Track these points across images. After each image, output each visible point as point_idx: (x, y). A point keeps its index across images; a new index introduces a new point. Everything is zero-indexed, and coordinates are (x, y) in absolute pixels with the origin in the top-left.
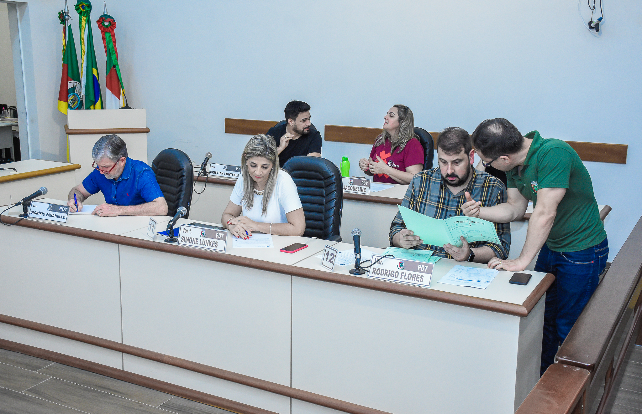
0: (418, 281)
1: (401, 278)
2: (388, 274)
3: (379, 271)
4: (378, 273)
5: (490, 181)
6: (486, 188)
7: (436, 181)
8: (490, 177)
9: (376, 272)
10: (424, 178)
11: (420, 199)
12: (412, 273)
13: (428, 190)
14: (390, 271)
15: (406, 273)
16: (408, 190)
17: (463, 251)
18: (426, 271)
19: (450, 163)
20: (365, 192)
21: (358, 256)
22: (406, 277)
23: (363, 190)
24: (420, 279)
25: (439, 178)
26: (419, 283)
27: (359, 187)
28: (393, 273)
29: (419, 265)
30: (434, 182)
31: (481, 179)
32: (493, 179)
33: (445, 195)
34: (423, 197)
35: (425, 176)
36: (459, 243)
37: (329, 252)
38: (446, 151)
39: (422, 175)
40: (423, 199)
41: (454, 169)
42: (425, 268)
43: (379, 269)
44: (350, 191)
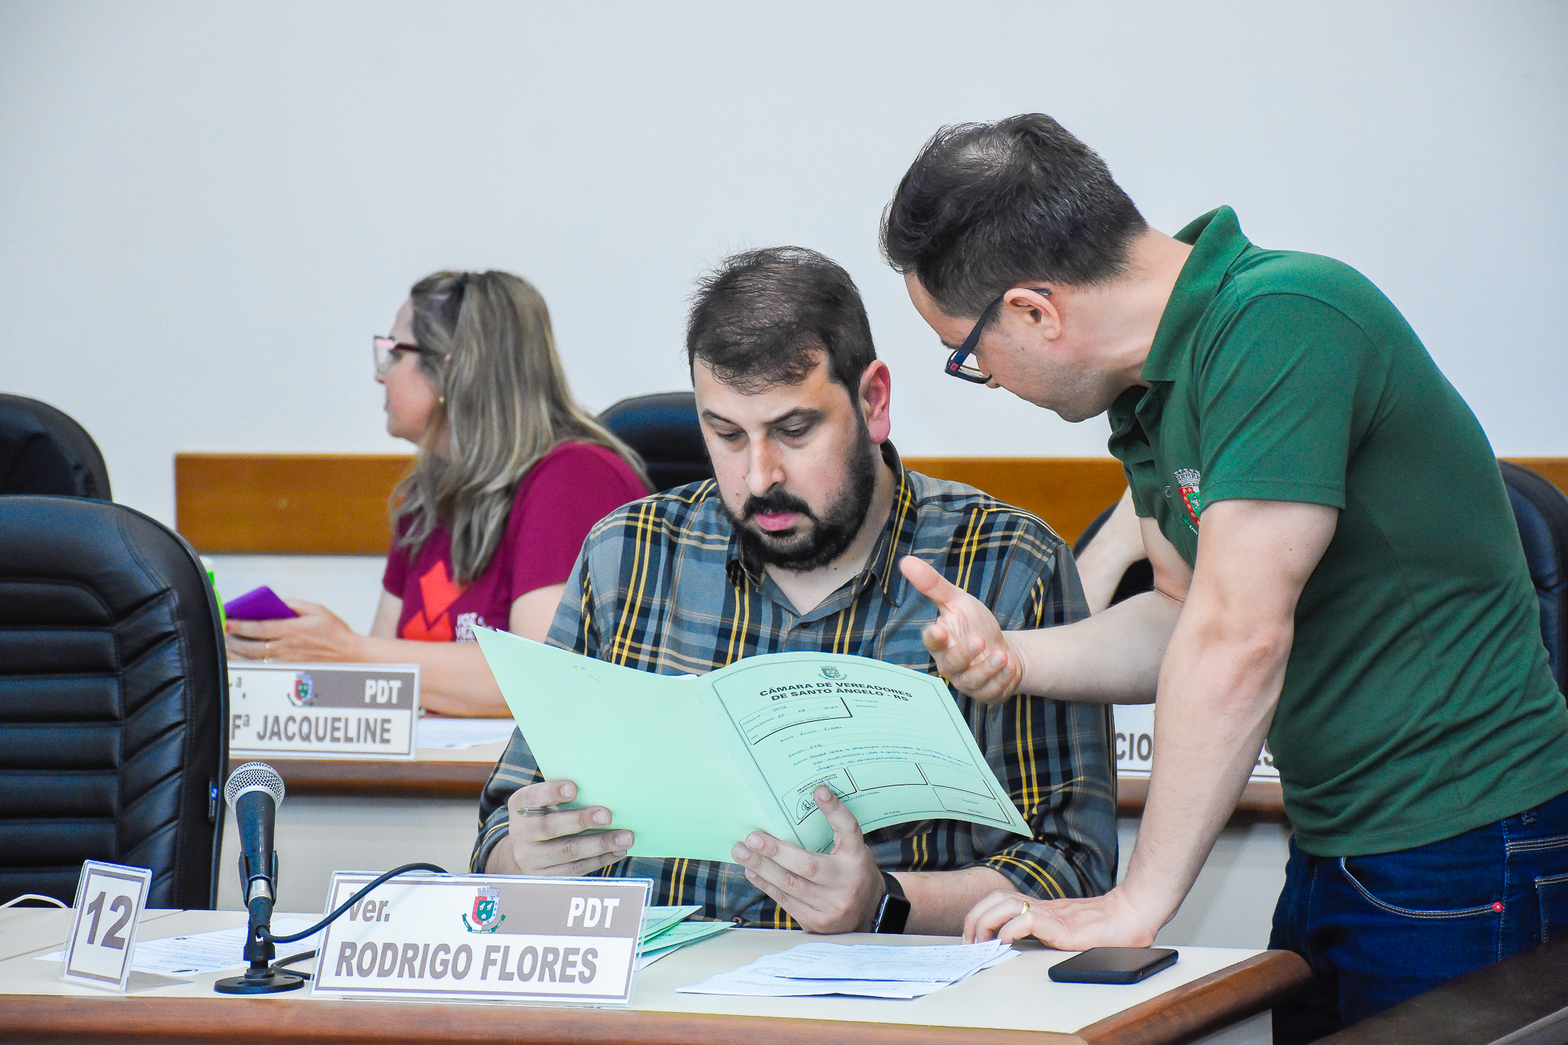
0: (571, 979)
1: (484, 977)
2: (417, 964)
3: (368, 954)
4: (366, 965)
5: (987, 528)
6: (966, 563)
7: (706, 547)
8: (987, 506)
9: (354, 962)
10: (644, 531)
11: (622, 645)
12: (540, 942)
13: (664, 596)
14: (427, 947)
15: (507, 949)
16: (563, 610)
17: (835, 870)
18: (607, 925)
19: (756, 436)
20: (387, 741)
21: (260, 889)
22: (512, 967)
23: (376, 732)
24: (580, 967)
25: (721, 530)
26: (577, 987)
27: (353, 714)
28: (441, 955)
29: (575, 901)
30: (697, 554)
31: (940, 522)
32: (1003, 519)
33: (756, 617)
34: (639, 636)
35: (646, 521)
36: (812, 830)
37: (102, 895)
38: (729, 372)
39: (629, 518)
40: (637, 645)
41: (782, 469)
42: (604, 909)
43: (371, 946)
44: (297, 744)
